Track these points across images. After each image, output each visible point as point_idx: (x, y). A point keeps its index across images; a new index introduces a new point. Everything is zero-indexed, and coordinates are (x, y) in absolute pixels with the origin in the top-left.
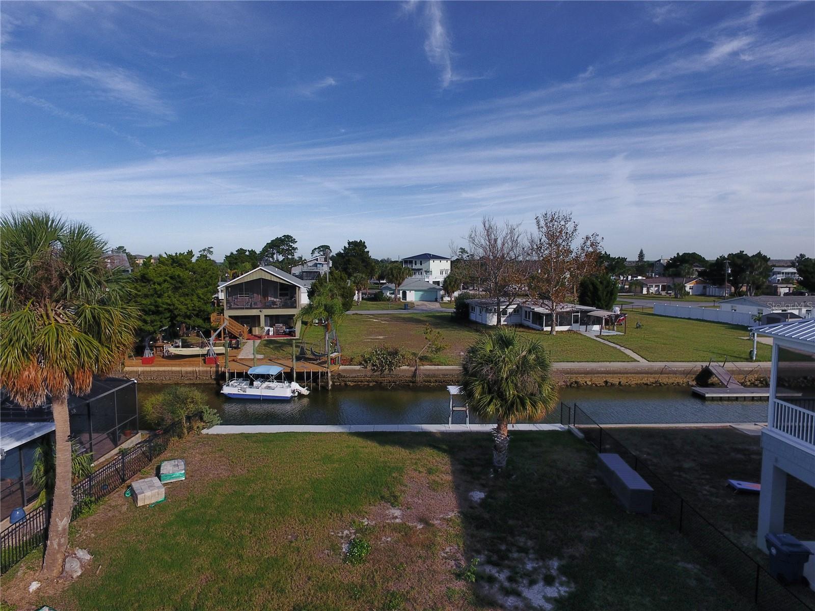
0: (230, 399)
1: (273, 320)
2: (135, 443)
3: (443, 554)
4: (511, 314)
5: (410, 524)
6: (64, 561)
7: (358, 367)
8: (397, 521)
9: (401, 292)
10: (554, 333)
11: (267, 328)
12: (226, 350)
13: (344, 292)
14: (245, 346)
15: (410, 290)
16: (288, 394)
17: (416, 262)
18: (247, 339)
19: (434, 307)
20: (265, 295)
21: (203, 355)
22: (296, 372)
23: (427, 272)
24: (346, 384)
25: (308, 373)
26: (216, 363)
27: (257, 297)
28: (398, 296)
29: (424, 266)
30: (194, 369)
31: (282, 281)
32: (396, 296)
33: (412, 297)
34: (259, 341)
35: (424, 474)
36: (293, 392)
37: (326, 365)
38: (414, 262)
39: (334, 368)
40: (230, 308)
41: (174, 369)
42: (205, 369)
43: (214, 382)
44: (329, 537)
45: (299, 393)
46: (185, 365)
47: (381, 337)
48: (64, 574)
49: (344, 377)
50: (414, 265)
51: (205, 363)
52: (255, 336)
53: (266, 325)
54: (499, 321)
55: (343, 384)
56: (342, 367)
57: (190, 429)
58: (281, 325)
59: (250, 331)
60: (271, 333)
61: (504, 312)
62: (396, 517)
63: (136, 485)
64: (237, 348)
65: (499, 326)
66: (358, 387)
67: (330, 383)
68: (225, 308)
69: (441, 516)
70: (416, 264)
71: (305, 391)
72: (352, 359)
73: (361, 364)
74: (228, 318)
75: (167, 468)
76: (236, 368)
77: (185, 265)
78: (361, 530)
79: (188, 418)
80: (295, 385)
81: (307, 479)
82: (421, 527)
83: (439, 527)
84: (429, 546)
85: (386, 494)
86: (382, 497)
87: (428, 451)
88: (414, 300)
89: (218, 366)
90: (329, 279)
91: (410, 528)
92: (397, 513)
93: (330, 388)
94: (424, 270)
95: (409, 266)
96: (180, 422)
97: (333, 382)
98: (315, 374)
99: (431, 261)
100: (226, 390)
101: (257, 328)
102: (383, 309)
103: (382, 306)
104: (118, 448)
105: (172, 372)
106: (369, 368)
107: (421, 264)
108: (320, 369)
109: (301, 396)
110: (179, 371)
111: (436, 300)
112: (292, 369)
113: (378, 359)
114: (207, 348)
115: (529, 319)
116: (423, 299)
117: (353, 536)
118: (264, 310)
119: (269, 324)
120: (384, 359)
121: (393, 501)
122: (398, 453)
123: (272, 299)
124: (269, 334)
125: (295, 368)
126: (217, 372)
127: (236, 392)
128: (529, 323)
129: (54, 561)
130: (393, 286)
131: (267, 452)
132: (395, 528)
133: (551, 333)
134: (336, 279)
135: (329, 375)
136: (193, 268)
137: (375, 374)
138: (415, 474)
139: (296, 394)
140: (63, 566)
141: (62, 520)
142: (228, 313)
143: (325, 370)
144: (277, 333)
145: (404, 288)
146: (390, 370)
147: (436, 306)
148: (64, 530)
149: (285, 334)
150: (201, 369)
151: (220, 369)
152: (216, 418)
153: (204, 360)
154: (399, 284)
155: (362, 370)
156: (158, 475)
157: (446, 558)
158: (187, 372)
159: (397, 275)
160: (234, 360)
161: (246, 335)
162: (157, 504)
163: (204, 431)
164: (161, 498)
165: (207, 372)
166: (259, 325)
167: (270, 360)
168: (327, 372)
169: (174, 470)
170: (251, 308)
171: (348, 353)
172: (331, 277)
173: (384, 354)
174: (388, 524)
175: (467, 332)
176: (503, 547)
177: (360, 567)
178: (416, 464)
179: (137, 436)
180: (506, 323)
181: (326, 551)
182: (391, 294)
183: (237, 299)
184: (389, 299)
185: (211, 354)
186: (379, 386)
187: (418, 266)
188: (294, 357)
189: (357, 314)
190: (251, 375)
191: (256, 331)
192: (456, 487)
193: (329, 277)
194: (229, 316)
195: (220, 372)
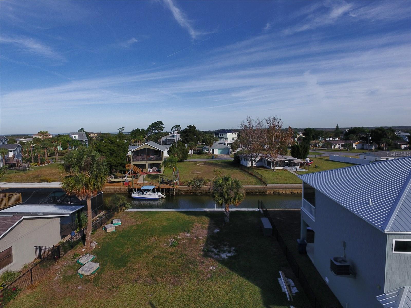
0: (134, 199)
1: (152, 166)
2: (102, 214)
3: (200, 246)
4: (258, 161)
5: (192, 238)
6: (90, 244)
7: (186, 186)
8: (188, 237)
9: (212, 150)
10: (275, 170)
11: (149, 169)
12: (133, 179)
13: (183, 151)
14: (140, 177)
15: (216, 149)
16: (157, 197)
17: (220, 134)
18: (141, 174)
19: (226, 157)
20: (148, 155)
21: (122, 182)
22: (161, 189)
23: (226, 139)
24: (181, 193)
25: (166, 189)
26: (128, 185)
27: (145, 156)
28: (210, 152)
29: (224, 136)
30: (120, 187)
31: (155, 149)
32: (209, 152)
33: (217, 152)
34: (146, 175)
35: (200, 224)
36: (159, 196)
37: (173, 186)
38: (219, 134)
39: (176, 187)
40: (134, 161)
41: (112, 187)
42: (124, 187)
43: (128, 193)
44: (166, 241)
45: (161, 197)
46: (116, 186)
47: (198, 173)
48: (91, 247)
49: (181, 190)
50: (219, 136)
51: (124, 185)
52: (144, 173)
53: (149, 168)
54: (252, 165)
55: (180, 193)
56: (179, 186)
57: (121, 209)
58: (155, 168)
59: (142, 171)
60: (151, 171)
61: (255, 161)
62: (188, 236)
63: (106, 226)
64: (137, 178)
65: (252, 167)
66: (186, 194)
67: (175, 193)
68: (131, 161)
69: (203, 236)
70: (220, 135)
71: (164, 196)
72: (184, 183)
73: (187, 185)
74: (133, 165)
75: (115, 221)
76: (137, 187)
77: (115, 143)
78: (176, 239)
79: (120, 206)
80: (160, 194)
81: (161, 226)
82: (195, 239)
83: (201, 239)
84: (196, 244)
85: (186, 229)
86: (185, 231)
87: (205, 217)
88: (218, 153)
89: (129, 186)
90: (177, 146)
91: (192, 239)
92: (189, 235)
93: (174, 195)
94: (224, 138)
95: (217, 136)
96: (118, 207)
97: (176, 193)
98: (168, 189)
99: (228, 134)
100: (133, 195)
101: (145, 169)
102: (202, 158)
103: (202, 157)
104: (97, 216)
105: (111, 188)
106: (191, 187)
107: (223, 135)
108: (170, 187)
109: (162, 198)
110: (113, 188)
111: (228, 154)
112: (159, 187)
113: (195, 183)
114: (125, 179)
115: (266, 164)
116: (222, 153)
117: (174, 241)
118: (148, 162)
119: (150, 167)
120: (197, 183)
121: (188, 232)
122: (193, 218)
123: (151, 156)
124: (150, 172)
125: (160, 187)
126: (129, 188)
127: (137, 196)
128: (266, 166)
129: (88, 243)
130: (208, 147)
131: (148, 217)
132: (187, 239)
133: (273, 171)
134: (180, 146)
135: (174, 189)
136: (118, 144)
137: (193, 189)
138: (197, 224)
139: (160, 197)
141: (90, 232)
142: (133, 163)
143: (172, 187)
144: (153, 171)
145: (213, 148)
146: (200, 187)
147: (227, 157)
148: (90, 235)
149: (157, 171)
150: (122, 187)
151: (130, 187)
152: (130, 206)
153: (124, 184)
154: (210, 146)
155: (188, 188)
156: (112, 223)
157: (200, 247)
158: (117, 188)
159: (209, 142)
160: (135, 184)
161: (140, 172)
162: (113, 232)
163: (126, 211)
164: (114, 230)
165: (125, 188)
166: (146, 168)
167: (150, 183)
168: (173, 189)
169: (117, 222)
170: (142, 161)
171: (182, 180)
172: (178, 145)
173: (197, 181)
174: (185, 238)
175: (236, 170)
176: (219, 244)
177: (174, 248)
178: (199, 221)
179: (103, 212)
180: (256, 165)
181: (165, 244)
182: (207, 151)
183: (136, 156)
184: (206, 153)
185: (126, 181)
186: (195, 194)
187: (221, 136)
188: (160, 182)
189: (190, 161)
190: (142, 189)
191: (145, 170)
192: (209, 228)
193: (177, 145)
194: (133, 164)
195: (130, 189)
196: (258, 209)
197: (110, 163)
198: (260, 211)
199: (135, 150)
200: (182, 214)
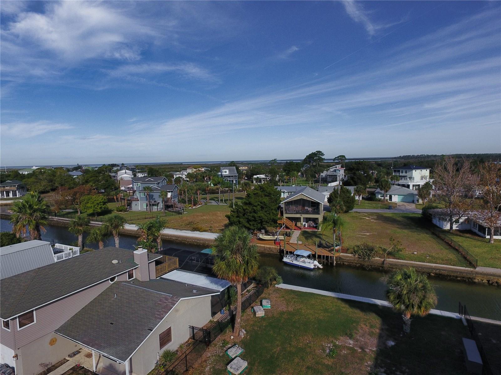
0: (286, 264)
1: (307, 220)
2: (251, 287)
3: (366, 364)
4: (462, 223)
5: (356, 348)
6: (239, 332)
7: (350, 255)
8: (351, 346)
9: (388, 196)
10: (492, 242)
11: (304, 223)
12: (284, 237)
13: (348, 200)
14: (293, 235)
15: (395, 195)
16: (312, 266)
17: (402, 171)
18: (294, 230)
19: (410, 208)
20: (304, 206)
21: (274, 240)
22: (318, 255)
23: (410, 178)
24: (343, 263)
25: (324, 256)
26: (280, 245)
27: (300, 208)
28: (386, 198)
29: (408, 174)
30: (270, 246)
31: (312, 200)
32: (384, 198)
33: (396, 199)
34: (300, 231)
35: (368, 327)
36: (315, 266)
37: (333, 252)
38: (401, 171)
39: (337, 254)
40: (286, 213)
41: (262, 245)
42: (275, 247)
43: (279, 254)
44: (322, 345)
45: (318, 267)
46: (267, 244)
47: (368, 234)
48: (239, 336)
49: (343, 259)
50: (401, 173)
51: (275, 244)
52: (298, 227)
53: (304, 222)
54: (451, 227)
55: (342, 263)
56: (341, 254)
57: (271, 284)
58: (312, 222)
59: (296, 225)
60: (306, 226)
61: (457, 221)
62: (351, 344)
63: (255, 308)
64: (289, 236)
65: (451, 231)
66: (350, 266)
67: (335, 262)
68: (284, 213)
69: (370, 348)
70: (402, 173)
71: (320, 266)
72: (348, 249)
73: (352, 253)
74: (285, 218)
75: (264, 302)
76: (290, 249)
77: (266, 190)
78: (335, 345)
79: (271, 280)
80: (316, 263)
81: (316, 318)
82: (360, 351)
83: (368, 353)
84: (362, 359)
85: (348, 332)
86: (346, 334)
87: (374, 315)
88: (397, 201)
89: (280, 246)
90: (340, 192)
91: (356, 350)
92: (351, 342)
93: (335, 265)
94: (408, 176)
95: (397, 174)
96: (268, 281)
97: (337, 262)
98: (327, 257)
99: (414, 171)
100: (285, 260)
101: (299, 223)
102: (374, 208)
103: (374, 205)
104: (246, 290)
105: (261, 247)
106: (357, 256)
107: (406, 173)
108: (330, 255)
109: (318, 268)
110: (263, 247)
111: (413, 202)
112: (315, 253)
113: (362, 252)
114: (276, 237)
115: (476, 227)
116: (403, 201)
117: (332, 347)
118: (303, 215)
119: (305, 221)
120: (365, 252)
121: (351, 337)
122: (358, 314)
123: (307, 208)
124: (305, 226)
125: (317, 252)
126: (280, 249)
127: (289, 262)
128: (476, 231)
129: (237, 331)
130: (383, 192)
131: (301, 301)
132: (349, 348)
133: (489, 242)
134: (344, 192)
136: (269, 192)
137: (360, 260)
138: (364, 326)
139: (316, 267)
140: (239, 333)
142: (285, 215)
143: (332, 255)
144: (309, 227)
145: (390, 193)
146: (369, 259)
147: (412, 207)
148: (239, 322)
149: (313, 227)
150: (273, 247)
151: (281, 248)
152: (281, 281)
153: (275, 242)
154: (386, 192)
155: (352, 257)
156: (261, 305)
157: (367, 366)
158: (267, 247)
159: (385, 186)
160: (288, 243)
161: (294, 227)
162: (262, 317)
163: (276, 286)
164: (263, 315)
165: (275, 248)
166: (300, 222)
167: (305, 245)
168: (333, 257)
169: (267, 304)
170: (297, 213)
171: (346, 244)
172: (341, 191)
173: (366, 250)
174: (346, 346)
175: (425, 234)
176: (394, 369)
177: (332, 360)
178: (366, 321)
179: (252, 284)
180: (458, 228)
181: (320, 351)
182: (381, 196)
183: (290, 207)
184: (380, 200)
185: (278, 240)
186: (362, 268)
187: (404, 174)
188: (317, 245)
190: (295, 254)
191: (299, 224)
192: (380, 337)
193: (340, 191)
194: (286, 217)
195: (281, 249)
196: (458, 314)
197: (261, 218)
198: (460, 320)
199: (288, 201)
200: (343, 305)
